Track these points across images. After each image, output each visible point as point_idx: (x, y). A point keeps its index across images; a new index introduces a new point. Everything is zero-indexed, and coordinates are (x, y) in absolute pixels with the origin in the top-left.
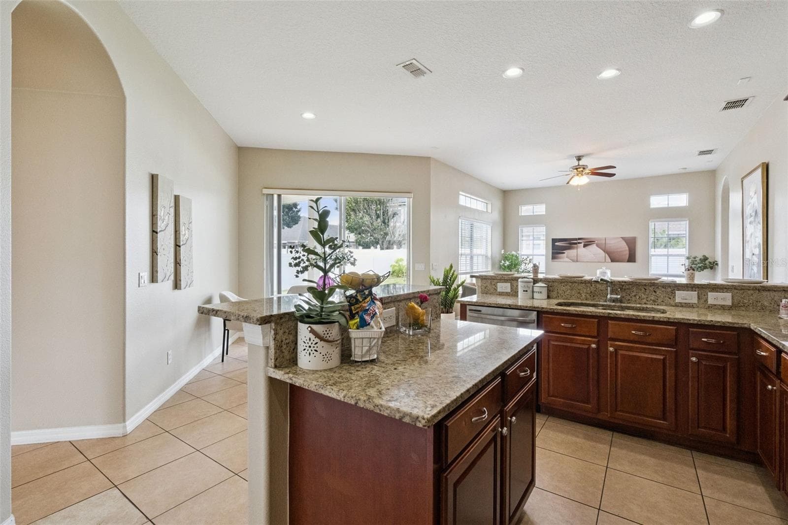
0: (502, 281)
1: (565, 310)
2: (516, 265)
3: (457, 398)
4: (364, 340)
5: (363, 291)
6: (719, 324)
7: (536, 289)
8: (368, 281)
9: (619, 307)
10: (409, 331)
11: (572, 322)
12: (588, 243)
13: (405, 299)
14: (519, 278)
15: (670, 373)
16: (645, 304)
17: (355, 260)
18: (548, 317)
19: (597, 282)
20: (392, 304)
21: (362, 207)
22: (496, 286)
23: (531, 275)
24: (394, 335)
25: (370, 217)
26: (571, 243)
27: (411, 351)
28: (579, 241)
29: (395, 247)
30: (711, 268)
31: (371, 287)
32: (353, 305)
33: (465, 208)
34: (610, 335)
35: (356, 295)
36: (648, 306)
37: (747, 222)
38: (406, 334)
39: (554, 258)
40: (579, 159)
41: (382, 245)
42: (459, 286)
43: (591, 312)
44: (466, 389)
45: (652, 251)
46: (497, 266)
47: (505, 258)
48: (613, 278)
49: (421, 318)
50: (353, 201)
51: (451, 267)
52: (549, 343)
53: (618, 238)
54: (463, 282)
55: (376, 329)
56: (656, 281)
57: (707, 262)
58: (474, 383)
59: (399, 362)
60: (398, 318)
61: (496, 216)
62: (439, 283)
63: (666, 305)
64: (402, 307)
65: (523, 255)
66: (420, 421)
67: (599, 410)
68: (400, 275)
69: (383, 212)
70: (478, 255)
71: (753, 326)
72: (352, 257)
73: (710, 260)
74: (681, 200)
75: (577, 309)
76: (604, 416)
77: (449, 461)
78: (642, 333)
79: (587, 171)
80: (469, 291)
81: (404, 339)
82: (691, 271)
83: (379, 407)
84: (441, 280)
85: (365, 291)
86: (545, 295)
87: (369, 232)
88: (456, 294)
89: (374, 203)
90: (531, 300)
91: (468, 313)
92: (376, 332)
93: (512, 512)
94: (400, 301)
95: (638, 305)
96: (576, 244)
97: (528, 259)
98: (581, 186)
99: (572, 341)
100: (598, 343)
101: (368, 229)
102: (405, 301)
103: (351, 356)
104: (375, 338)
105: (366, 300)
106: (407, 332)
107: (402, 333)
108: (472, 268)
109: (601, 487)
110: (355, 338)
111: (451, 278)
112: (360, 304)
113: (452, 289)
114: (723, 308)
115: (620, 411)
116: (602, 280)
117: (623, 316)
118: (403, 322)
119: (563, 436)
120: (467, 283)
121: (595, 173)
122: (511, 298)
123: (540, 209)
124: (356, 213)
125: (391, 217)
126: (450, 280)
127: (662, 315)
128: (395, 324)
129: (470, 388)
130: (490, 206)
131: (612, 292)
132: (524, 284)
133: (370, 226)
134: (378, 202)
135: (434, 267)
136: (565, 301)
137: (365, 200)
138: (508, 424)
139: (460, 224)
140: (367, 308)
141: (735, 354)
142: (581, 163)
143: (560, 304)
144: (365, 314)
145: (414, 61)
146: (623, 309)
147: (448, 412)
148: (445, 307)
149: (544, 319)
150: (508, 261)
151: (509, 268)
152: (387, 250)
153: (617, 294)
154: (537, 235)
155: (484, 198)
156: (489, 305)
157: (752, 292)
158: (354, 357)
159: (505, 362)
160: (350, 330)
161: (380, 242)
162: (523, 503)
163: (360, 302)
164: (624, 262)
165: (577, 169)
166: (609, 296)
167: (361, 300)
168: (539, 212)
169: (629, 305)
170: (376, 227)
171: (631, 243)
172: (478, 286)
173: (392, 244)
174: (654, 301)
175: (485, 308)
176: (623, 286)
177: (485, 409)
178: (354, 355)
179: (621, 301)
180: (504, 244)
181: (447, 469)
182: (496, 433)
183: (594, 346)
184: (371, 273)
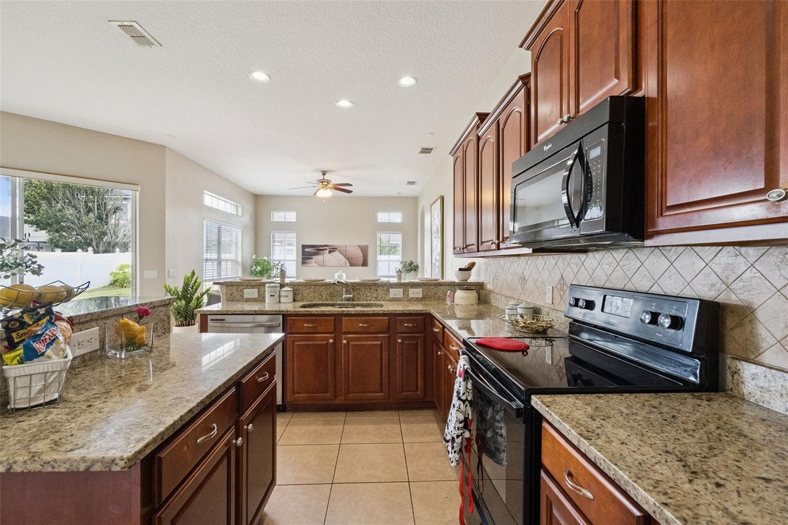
0: (249, 287)
1: (307, 311)
2: (267, 270)
3: (174, 423)
4: (33, 376)
5: (35, 309)
6: (414, 312)
7: (282, 294)
8: (48, 296)
9: (351, 305)
10: (120, 354)
11: (313, 322)
12: (332, 250)
13: (114, 316)
14: (267, 283)
15: (385, 353)
16: (370, 300)
17: (40, 267)
18: (293, 320)
19: (334, 284)
20: (94, 323)
21: (60, 194)
22: (243, 293)
23: (278, 280)
24: (96, 362)
25: (76, 209)
26: (318, 250)
27: (120, 379)
28: (325, 248)
29: (117, 250)
30: (415, 270)
31: (50, 304)
32: (15, 331)
33: (211, 209)
34: (344, 330)
35: (22, 317)
36: (372, 302)
37: (434, 236)
38: (115, 359)
39: (303, 263)
40: (324, 173)
41: (97, 247)
42: (202, 295)
43: (328, 311)
44: (189, 409)
45: (379, 257)
46: (248, 271)
47: (257, 263)
48: (347, 280)
49: (139, 336)
50: (45, 185)
51: (193, 273)
52: (293, 344)
53: (354, 246)
54: (208, 290)
55: (55, 359)
56: (377, 282)
57: (412, 266)
58: (199, 401)
59: (98, 395)
60: (104, 341)
61: (246, 219)
62: (177, 292)
63: (384, 300)
64: (110, 326)
65: (275, 260)
66: (116, 464)
67: (335, 397)
68: (125, 285)
69: (98, 205)
70: (227, 260)
71: (432, 312)
72: (34, 263)
73: (414, 264)
74: (396, 217)
75: (318, 309)
76: (340, 400)
77: (165, 496)
78: (366, 325)
79: (330, 185)
80: (213, 299)
81: (112, 365)
82: (400, 273)
83: (52, 463)
84: (180, 289)
85: (39, 310)
86: (291, 299)
87: (73, 229)
88: (200, 303)
89: (82, 192)
90: (278, 305)
91: (210, 323)
92: (56, 363)
93: (250, 519)
94: (107, 318)
95: (365, 302)
96: (322, 250)
97: (280, 264)
98: (325, 199)
99: (313, 339)
100: (335, 338)
101: (72, 225)
102: (115, 318)
103: (8, 403)
104: (53, 372)
105: (40, 322)
106: (118, 356)
107: (110, 358)
108: (219, 274)
109: (335, 463)
110: (15, 378)
111: (193, 286)
112: (29, 329)
113: (194, 298)
114: (418, 300)
115: (352, 393)
116: (338, 282)
117: (353, 312)
118: (112, 343)
119: (305, 428)
120: (212, 291)
121: (337, 188)
122: (258, 304)
123: (291, 217)
124: (50, 203)
125: (112, 212)
126: (192, 288)
127: (380, 309)
128: (98, 347)
129: (194, 407)
130: (240, 210)
131: (347, 292)
132: (271, 289)
133: (76, 222)
134: (89, 192)
135: (171, 274)
136: (309, 303)
137: (66, 186)
138: (245, 433)
139: (205, 227)
140: (39, 333)
141: (422, 333)
142: (327, 177)
143: (304, 306)
144: (34, 342)
145: (134, 24)
146: (354, 306)
147: (161, 442)
148: (186, 319)
149: (289, 322)
150: (260, 266)
151: (261, 273)
152: (105, 254)
153: (350, 294)
154: (288, 241)
155: (234, 201)
156: (234, 313)
157: (433, 287)
158: (14, 404)
159: (239, 371)
160: (4, 367)
161: (94, 243)
162: (263, 506)
163: (29, 325)
164: (358, 266)
165: (322, 182)
166: (344, 296)
167: (31, 323)
168: (290, 219)
169: (359, 302)
170: (87, 223)
171: (364, 250)
172: (223, 294)
173: (114, 247)
174: (376, 298)
175: (227, 316)
176: (354, 286)
177: (215, 425)
178: (15, 400)
179: (353, 300)
180: (256, 249)
181: (161, 507)
182: (230, 447)
183: (331, 341)
184: (58, 285)
